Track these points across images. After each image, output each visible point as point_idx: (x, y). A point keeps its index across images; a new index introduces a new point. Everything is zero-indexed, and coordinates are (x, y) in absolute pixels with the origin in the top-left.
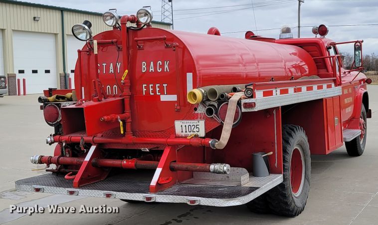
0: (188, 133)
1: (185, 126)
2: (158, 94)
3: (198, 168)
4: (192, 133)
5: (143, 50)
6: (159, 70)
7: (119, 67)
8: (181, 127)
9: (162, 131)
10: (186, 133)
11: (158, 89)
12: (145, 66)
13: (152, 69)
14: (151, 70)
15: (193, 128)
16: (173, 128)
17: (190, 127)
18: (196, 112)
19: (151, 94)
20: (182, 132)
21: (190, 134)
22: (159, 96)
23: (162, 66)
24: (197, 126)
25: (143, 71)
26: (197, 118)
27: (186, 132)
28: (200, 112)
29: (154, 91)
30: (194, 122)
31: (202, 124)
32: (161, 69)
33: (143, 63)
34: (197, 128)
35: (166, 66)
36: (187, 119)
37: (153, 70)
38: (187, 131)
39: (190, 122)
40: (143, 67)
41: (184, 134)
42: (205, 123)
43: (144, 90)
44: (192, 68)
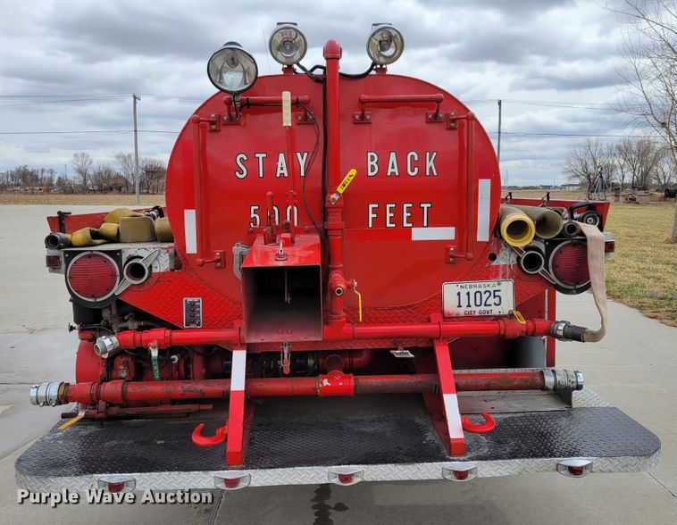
0: (473, 308)
1: (468, 294)
2: (405, 225)
3: (516, 383)
4: (483, 308)
5: (368, 126)
6: (413, 171)
7: (302, 162)
8: (456, 297)
9: (409, 306)
10: (469, 309)
11: (406, 215)
12: (374, 163)
13: (392, 169)
14: (390, 170)
15: (485, 297)
16: (439, 299)
17: (478, 295)
18: (494, 263)
19: (388, 225)
20: (459, 306)
21: (477, 310)
22: (409, 229)
23: (420, 164)
24: (497, 293)
25: (370, 174)
26: (495, 276)
27: (469, 306)
28: (502, 263)
29: (397, 218)
30: (491, 285)
31: (507, 289)
32: (416, 169)
33: (370, 154)
34: (495, 297)
35: (430, 164)
36: (472, 279)
37: (396, 170)
38: (472, 303)
39: (478, 284)
40: (370, 163)
41: (462, 311)
42: (515, 285)
43: (371, 216)
44: (491, 169)
